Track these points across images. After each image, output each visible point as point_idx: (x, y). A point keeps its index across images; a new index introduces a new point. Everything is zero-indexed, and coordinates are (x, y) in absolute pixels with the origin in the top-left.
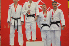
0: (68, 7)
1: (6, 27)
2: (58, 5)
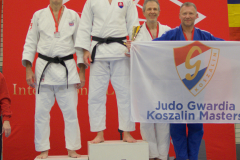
1: (22, 91)
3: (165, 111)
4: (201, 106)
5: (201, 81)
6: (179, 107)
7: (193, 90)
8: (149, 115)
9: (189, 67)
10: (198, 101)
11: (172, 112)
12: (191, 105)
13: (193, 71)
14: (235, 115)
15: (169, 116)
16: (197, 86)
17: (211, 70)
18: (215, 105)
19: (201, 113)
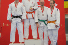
0: (65, 7)
1: (6, 25)
2: (55, 5)
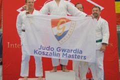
3: (44, 51)
4: (64, 50)
5: (65, 37)
6: (52, 49)
7: (60, 41)
8: (35, 52)
9: (59, 29)
10: (62, 47)
11: (48, 51)
12: (59, 49)
13: (61, 32)
14: (82, 57)
15: (46, 53)
16: (63, 39)
17: (71, 32)
18: (71, 50)
19: (63, 54)
